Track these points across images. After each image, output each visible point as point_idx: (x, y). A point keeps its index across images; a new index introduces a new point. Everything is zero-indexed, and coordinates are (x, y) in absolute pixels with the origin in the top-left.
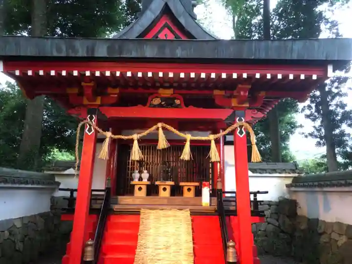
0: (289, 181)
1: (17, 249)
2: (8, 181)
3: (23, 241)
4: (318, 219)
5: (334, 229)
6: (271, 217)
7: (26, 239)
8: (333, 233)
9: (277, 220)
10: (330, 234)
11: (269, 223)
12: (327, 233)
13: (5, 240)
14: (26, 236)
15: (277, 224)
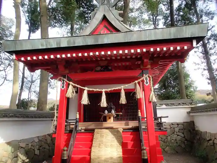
0: (189, 110)
1: (36, 154)
2: (33, 117)
3: (39, 149)
4: (207, 132)
5: (216, 138)
6: (179, 132)
7: (41, 148)
8: (215, 140)
9: (183, 134)
10: (214, 140)
11: (178, 135)
12: (211, 140)
13: (28, 149)
14: (41, 147)
15: (183, 136)
